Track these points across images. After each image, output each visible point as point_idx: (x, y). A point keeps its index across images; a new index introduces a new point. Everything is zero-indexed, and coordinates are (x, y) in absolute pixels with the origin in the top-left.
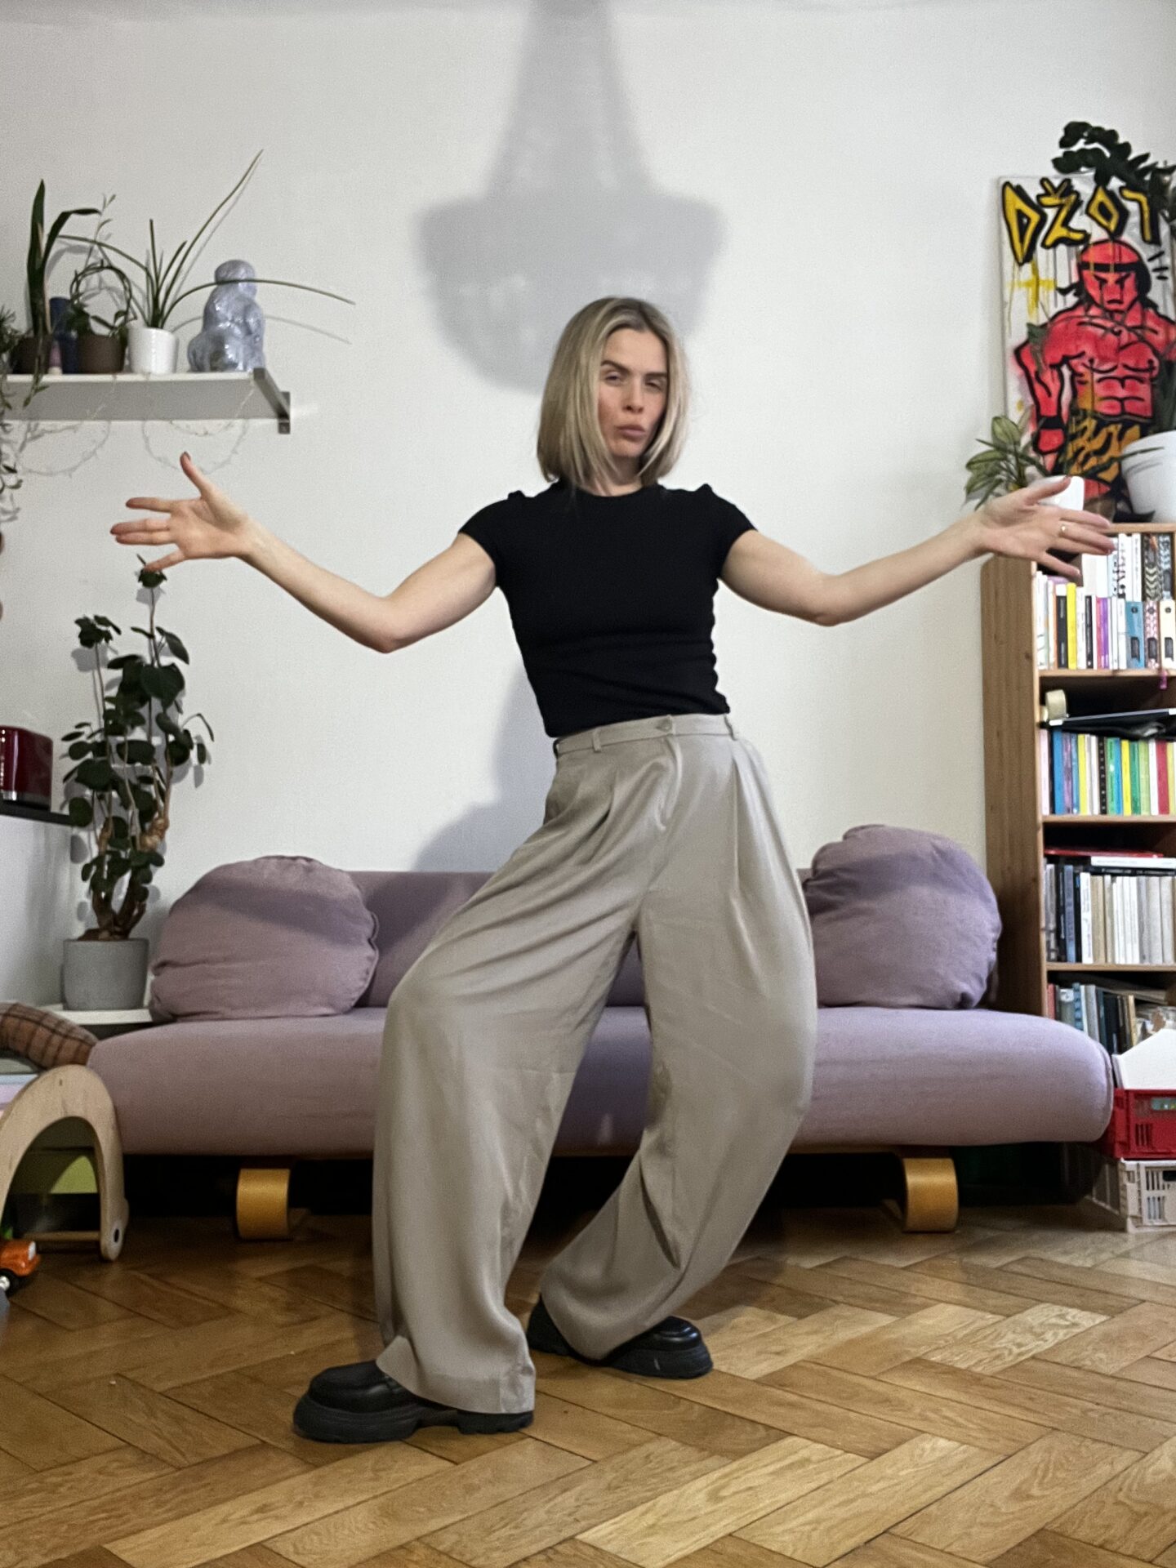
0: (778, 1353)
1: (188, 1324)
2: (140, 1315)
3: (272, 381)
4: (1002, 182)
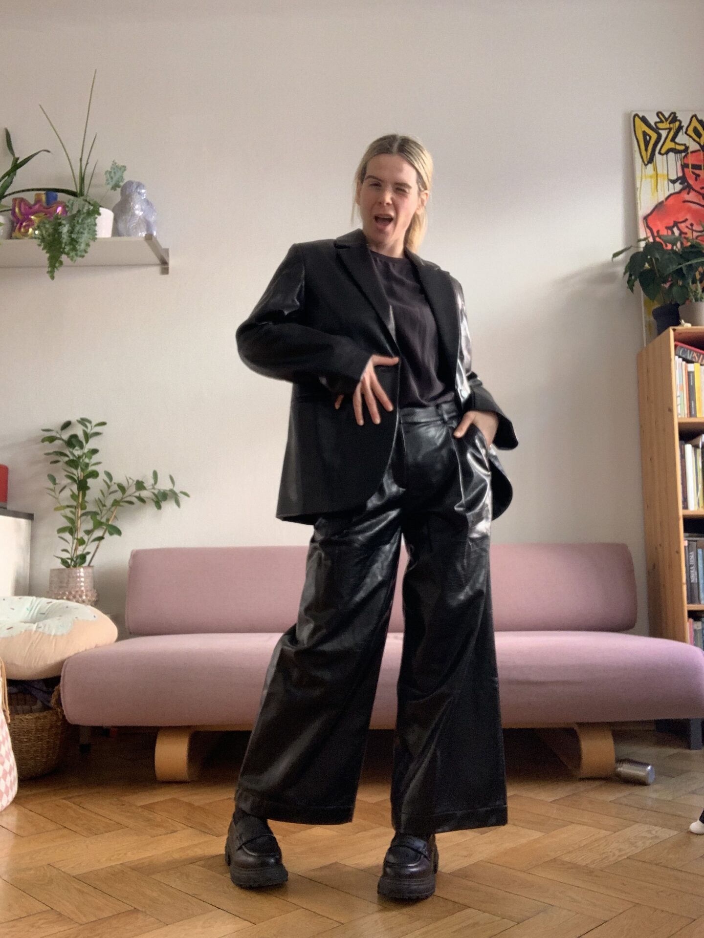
0: (465, 856)
1: (96, 834)
2: (65, 827)
3: (157, 241)
4: (633, 114)
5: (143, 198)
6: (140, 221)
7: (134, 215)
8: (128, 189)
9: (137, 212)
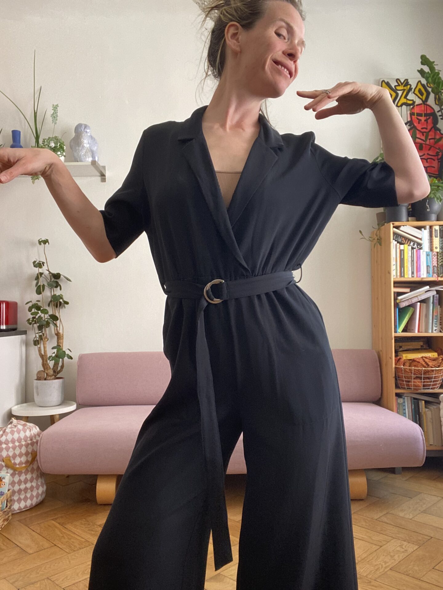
4: (381, 80)
5: (89, 134)
6: (88, 151)
7: (83, 147)
8: (79, 129)
9: (85, 145)
